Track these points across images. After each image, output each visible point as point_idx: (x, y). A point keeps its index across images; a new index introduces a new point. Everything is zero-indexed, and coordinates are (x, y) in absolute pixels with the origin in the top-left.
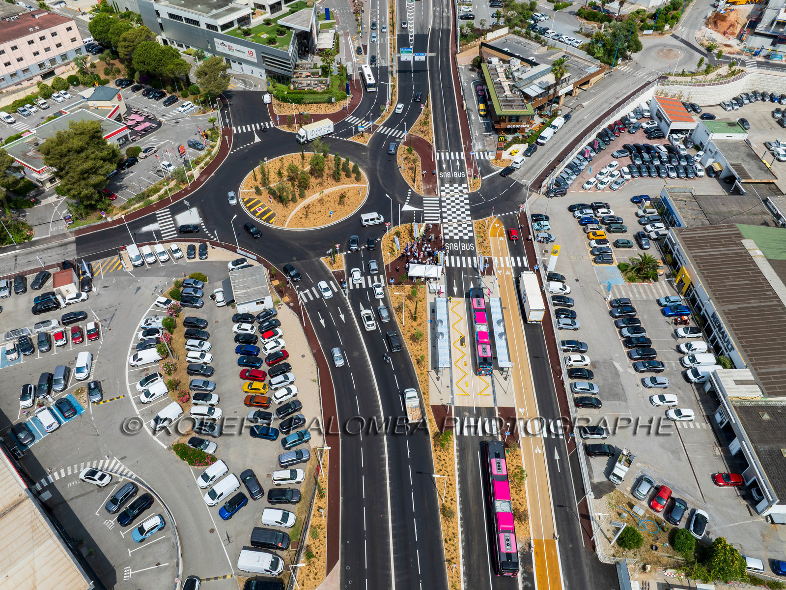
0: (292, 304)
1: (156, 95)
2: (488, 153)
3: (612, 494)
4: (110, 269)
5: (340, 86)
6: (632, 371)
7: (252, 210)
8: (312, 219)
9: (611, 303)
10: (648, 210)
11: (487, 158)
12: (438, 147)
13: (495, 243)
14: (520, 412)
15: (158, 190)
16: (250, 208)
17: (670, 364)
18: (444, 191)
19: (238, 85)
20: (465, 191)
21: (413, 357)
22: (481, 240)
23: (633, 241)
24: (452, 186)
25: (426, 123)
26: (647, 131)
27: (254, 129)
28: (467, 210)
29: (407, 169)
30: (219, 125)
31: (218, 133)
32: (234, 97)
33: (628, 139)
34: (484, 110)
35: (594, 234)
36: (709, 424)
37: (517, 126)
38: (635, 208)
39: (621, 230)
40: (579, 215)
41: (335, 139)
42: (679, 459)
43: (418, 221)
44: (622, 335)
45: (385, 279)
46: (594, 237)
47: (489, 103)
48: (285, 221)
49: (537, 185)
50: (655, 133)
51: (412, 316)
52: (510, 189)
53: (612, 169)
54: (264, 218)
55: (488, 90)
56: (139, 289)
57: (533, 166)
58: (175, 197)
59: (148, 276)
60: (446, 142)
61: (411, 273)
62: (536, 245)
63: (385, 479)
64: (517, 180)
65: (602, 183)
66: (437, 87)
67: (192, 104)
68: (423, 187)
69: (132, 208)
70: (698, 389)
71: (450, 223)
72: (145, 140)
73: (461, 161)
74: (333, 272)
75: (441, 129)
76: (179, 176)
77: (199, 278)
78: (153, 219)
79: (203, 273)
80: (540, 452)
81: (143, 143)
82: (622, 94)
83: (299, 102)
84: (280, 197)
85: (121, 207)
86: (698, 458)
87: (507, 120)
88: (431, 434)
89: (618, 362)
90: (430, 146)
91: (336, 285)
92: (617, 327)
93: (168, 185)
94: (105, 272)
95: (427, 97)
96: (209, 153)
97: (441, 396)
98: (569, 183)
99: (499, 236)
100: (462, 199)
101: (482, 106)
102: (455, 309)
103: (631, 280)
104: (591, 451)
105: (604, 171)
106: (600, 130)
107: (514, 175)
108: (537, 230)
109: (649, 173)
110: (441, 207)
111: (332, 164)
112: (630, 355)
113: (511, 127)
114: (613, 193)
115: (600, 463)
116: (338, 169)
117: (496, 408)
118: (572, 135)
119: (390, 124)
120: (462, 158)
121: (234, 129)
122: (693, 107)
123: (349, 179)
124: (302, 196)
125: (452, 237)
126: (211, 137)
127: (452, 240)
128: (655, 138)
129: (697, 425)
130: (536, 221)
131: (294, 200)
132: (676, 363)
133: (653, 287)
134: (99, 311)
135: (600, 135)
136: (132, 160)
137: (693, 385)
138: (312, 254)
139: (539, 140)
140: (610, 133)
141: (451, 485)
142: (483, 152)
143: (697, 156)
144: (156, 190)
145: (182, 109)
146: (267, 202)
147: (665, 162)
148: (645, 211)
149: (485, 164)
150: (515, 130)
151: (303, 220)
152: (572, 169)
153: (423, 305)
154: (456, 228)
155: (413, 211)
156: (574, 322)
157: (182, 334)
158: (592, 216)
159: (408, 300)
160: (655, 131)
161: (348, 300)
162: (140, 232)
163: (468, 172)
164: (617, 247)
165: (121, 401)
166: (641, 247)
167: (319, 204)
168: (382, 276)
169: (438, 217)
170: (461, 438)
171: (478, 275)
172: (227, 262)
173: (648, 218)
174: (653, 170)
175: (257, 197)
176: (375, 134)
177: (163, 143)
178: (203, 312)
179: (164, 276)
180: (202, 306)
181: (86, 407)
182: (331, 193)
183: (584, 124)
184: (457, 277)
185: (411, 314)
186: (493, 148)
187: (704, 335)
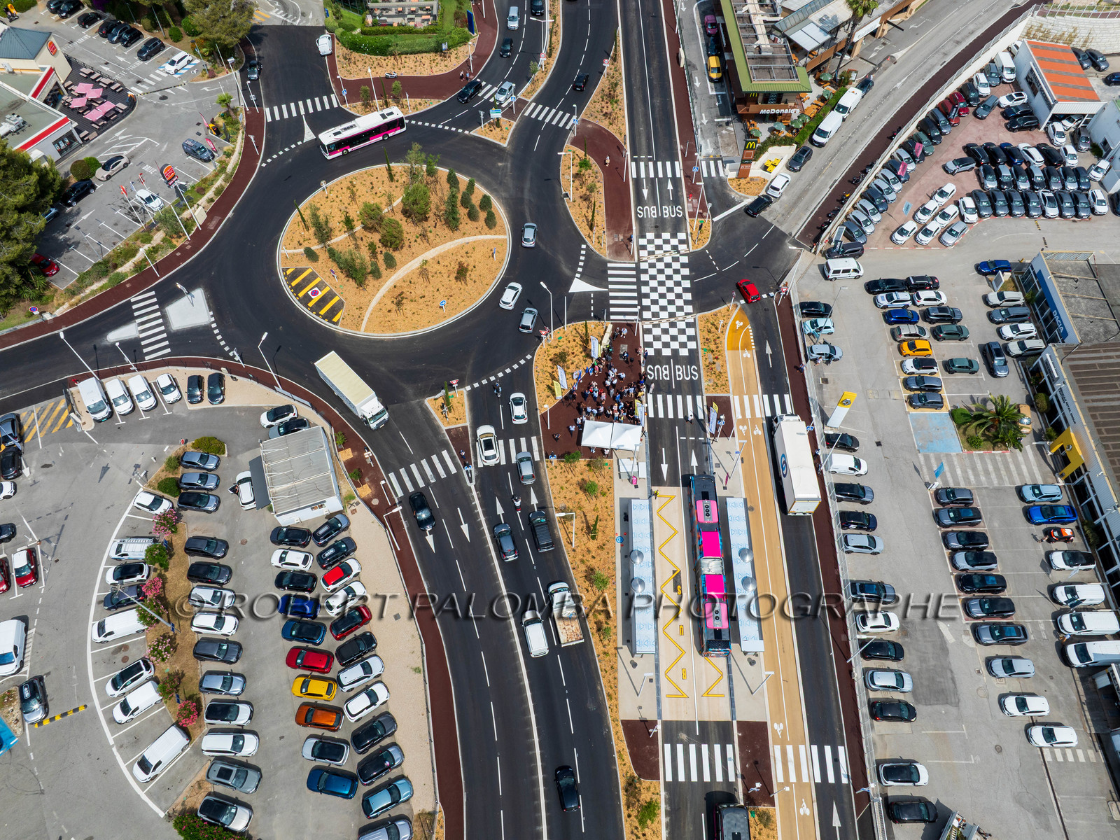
0: (375, 502)
1: (125, 36)
2: (724, 163)
4: (53, 426)
5: (457, 16)
6: (969, 640)
7: (301, 294)
8: (409, 314)
9: (937, 494)
10: (1009, 295)
11: (722, 174)
12: (634, 151)
13: (736, 366)
14: (776, 729)
15: (131, 253)
16: (297, 289)
17: (1035, 625)
18: (644, 247)
19: (273, 13)
20: (683, 248)
22: (711, 356)
23: (978, 359)
24: (658, 236)
25: (611, 97)
26: (1007, 113)
27: (303, 112)
28: (685, 290)
29: (579, 201)
30: (240, 103)
31: (237, 122)
32: (266, 41)
33: (974, 130)
34: (718, 70)
35: (912, 346)
36: (1100, 752)
37: (778, 111)
38: (981, 286)
39: (959, 335)
40: (886, 303)
41: (449, 132)
42: (1048, 828)
43: (598, 317)
44: (954, 566)
45: (539, 445)
46: (911, 352)
47: (727, 57)
48: (360, 317)
49: (814, 231)
50: (1021, 119)
51: (588, 527)
52: (762, 243)
53: (943, 200)
54: (322, 312)
55: (724, 26)
56: (105, 469)
57: (805, 191)
58: (163, 266)
59: (120, 441)
60: (649, 138)
61: (585, 442)
62: (809, 369)
64: (775, 224)
65: (927, 232)
66: (632, 15)
67: (189, 58)
68: (606, 240)
69: (88, 291)
70: (1083, 680)
71: (656, 321)
72: (106, 138)
73: (675, 181)
74: (448, 431)
75: (639, 109)
76: (166, 220)
77: (211, 446)
78: (125, 316)
79: (220, 434)
80: (808, 812)
81: (99, 148)
82: (965, 33)
83: (382, 51)
84: (354, 272)
85: (67, 290)
86: (1079, 823)
87: (760, 98)
88: (622, 783)
90: (620, 148)
91: (453, 458)
92: (947, 546)
93: (148, 240)
94: (44, 432)
95: (615, 38)
96: (223, 169)
97: (639, 700)
98: (868, 230)
99: (743, 349)
100: (676, 265)
101: (714, 62)
102: (663, 513)
103: (972, 443)
104: (895, 810)
105: (931, 205)
106: (923, 116)
107: (770, 213)
108: (809, 334)
109: (1010, 208)
110: (640, 283)
111: (444, 189)
112: (966, 606)
113: (768, 112)
114: (944, 254)
115: (909, 835)
116: (454, 206)
117: (735, 723)
118: (873, 125)
119: (546, 98)
120: (678, 175)
121: (267, 111)
122: (1093, 59)
123: (475, 224)
124: (391, 263)
125: (658, 352)
126: (226, 132)
127: (658, 359)
128: (1021, 129)
129: (1080, 752)
130: (807, 315)
131: (376, 274)
132: (1046, 624)
133: (1010, 460)
134: (36, 518)
135: (924, 126)
136: (85, 188)
137: (1075, 671)
138: (410, 391)
139: (816, 137)
140: (942, 120)
142: (716, 160)
143: (1097, 169)
144: (130, 253)
145: (171, 69)
146: (329, 279)
147: (1039, 184)
148: (1001, 296)
149: (718, 187)
150: (773, 118)
151: (393, 315)
152: (872, 201)
153: (608, 505)
154: (665, 331)
155: (589, 293)
156: (872, 541)
157: (184, 570)
158: (908, 306)
159: (581, 493)
160: (1023, 113)
161: (474, 493)
162: (105, 343)
163: (688, 207)
164: (951, 372)
165: (80, 715)
166: (992, 372)
167: (421, 280)
168: (534, 439)
169: (634, 306)
170: (672, 787)
171: (705, 436)
172: (259, 410)
173: (1006, 311)
174: (1017, 202)
175: (310, 268)
176: (520, 121)
177: (138, 144)
178: (220, 521)
179: (150, 442)
180: (217, 509)
181: (19, 731)
182: (443, 256)
183: (896, 101)
184: (667, 441)
185: (587, 522)
186: (734, 153)
187: (1098, 565)
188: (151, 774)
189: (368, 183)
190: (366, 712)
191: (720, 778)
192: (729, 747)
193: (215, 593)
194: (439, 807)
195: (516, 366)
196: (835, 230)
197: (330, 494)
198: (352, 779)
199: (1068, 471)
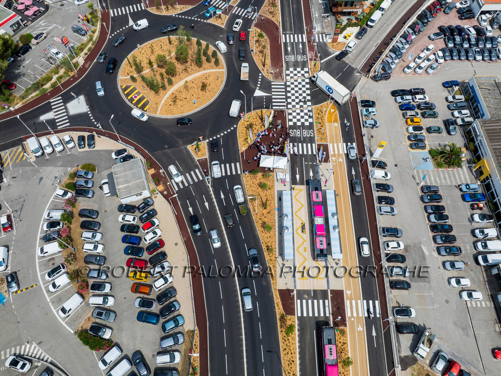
0: (165, 193)
2: (326, 35)
3: (415, 366)
4: (16, 159)
6: (435, 254)
7: (129, 98)
8: (179, 106)
9: (422, 188)
10: (457, 97)
11: (325, 40)
12: (284, 30)
13: (331, 129)
14: (347, 293)
16: (127, 95)
17: (465, 247)
18: (288, 75)
20: (306, 75)
21: (264, 244)
22: (319, 125)
23: (442, 127)
24: (295, 70)
25: (273, 4)
26: (459, 11)
27: (128, 12)
29: (258, 53)
31: (97, 17)
33: (443, 19)
35: (412, 121)
36: (492, 303)
37: (351, 10)
38: (445, 93)
39: (434, 115)
40: (400, 100)
41: (197, 21)
42: (468, 335)
43: (267, 108)
44: (429, 220)
45: (240, 167)
46: (411, 124)
48: (157, 108)
49: (368, 67)
50: (467, 14)
51: (263, 204)
52: (344, 73)
53: (428, 53)
54: (139, 106)
56: (41, 179)
57: (364, 48)
58: (65, 85)
59: (48, 166)
60: (291, 23)
61: (261, 165)
62: (364, 131)
63: (243, 358)
64: (350, 64)
65: (420, 68)
68: (271, 71)
69: (30, 97)
70: (486, 271)
71: (294, 109)
72: (36, 25)
73: (303, 44)
74: (198, 160)
75: (286, 10)
76: (65, 63)
77: (90, 168)
78: (48, 108)
79: (93, 163)
80: (361, 329)
81: (33, 29)
84: (153, 86)
85: (20, 96)
86: (482, 334)
87: (343, 4)
88: (278, 317)
89: (425, 246)
90: (277, 28)
91: (200, 173)
92: (426, 212)
93: (57, 73)
94: (13, 162)
96: (91, 39)
97: (286, 281)
98: (393, 67)
99: (334, 122)
100: (303, 83)
102: (297, 197)
103: (439, 165)
104: (400, 328)
105: (422, 55)
106: (420, 13)
107: (347, 59)
108: (365, 115)
109: (459, 56)
110: (287, 92)
111: (195, 48)
112: (434, 239)
113: (347, 10)
114: (428, 78)
115: (406, 339)
116: (200, 55)
117: (329, 291)
118: (396, 17)
119: (242, 5)
120: (304, 41)
121: (111, 11)
123: (210, 64)
124: (170, 83)
125: (295, 123)
126: (92, 21)
127: (295, 127)
128: (466, 18)
129: (483, 303)
130: (364, 106)
131: (164, 88)
132: (470, 246)
133: (456, 173)
134: (10, 201)
135: (420, 17)
136: (26, 48)
137: (482, 267)
138: (180, 142)
139: (369, 23)
140: (428, 14)
141: (293, 361)
142: (322, 34)
144: (49, 79)
146: (142, 90)
147: (473, 45)
148: (454, 97)
149: (323, 46)
150: (349, 13)
151: (172, 107)
152: (395, 53)
153: (272, 193)
154: (298, 114)
155: (263, 96)
156: (392, 210)
157: (79, 224)
158: (410, 102)
159: (259, 188)
160: (467, 11)
161: (211, 189)
162: (39, 121)
163: (309, 56)
164: (430, 133)
165: (34, 289)
166: (449, 132)
167: (185, 91)
168: (238, 164)
169: (284, 102)
170: (301, 319)
171: (316, 162)
172: (111, 151)
173: (456, 104)
174: (463, 53)
175: (133, 85)
176: (230, 16)
177: (51, 28)
178: (95, 202)
179: (61, 166)
180: (93, 196)
181: (7, 296)
182: (195, 79)
183: (407, 5)
184: (299, 165)
185: (262, 201)
186: (331, 30)
187: (495, 220)
188: (67, 314)
189: (159, 46)
190: (163, 286)
191: (322, 315)
192: (326, 301)
193: (93, 234)
194: (196, 328)
195: (229, 131)
196: (377, 67)
197: (145, 189)
198: (157, 316)
199: (482, 178)
